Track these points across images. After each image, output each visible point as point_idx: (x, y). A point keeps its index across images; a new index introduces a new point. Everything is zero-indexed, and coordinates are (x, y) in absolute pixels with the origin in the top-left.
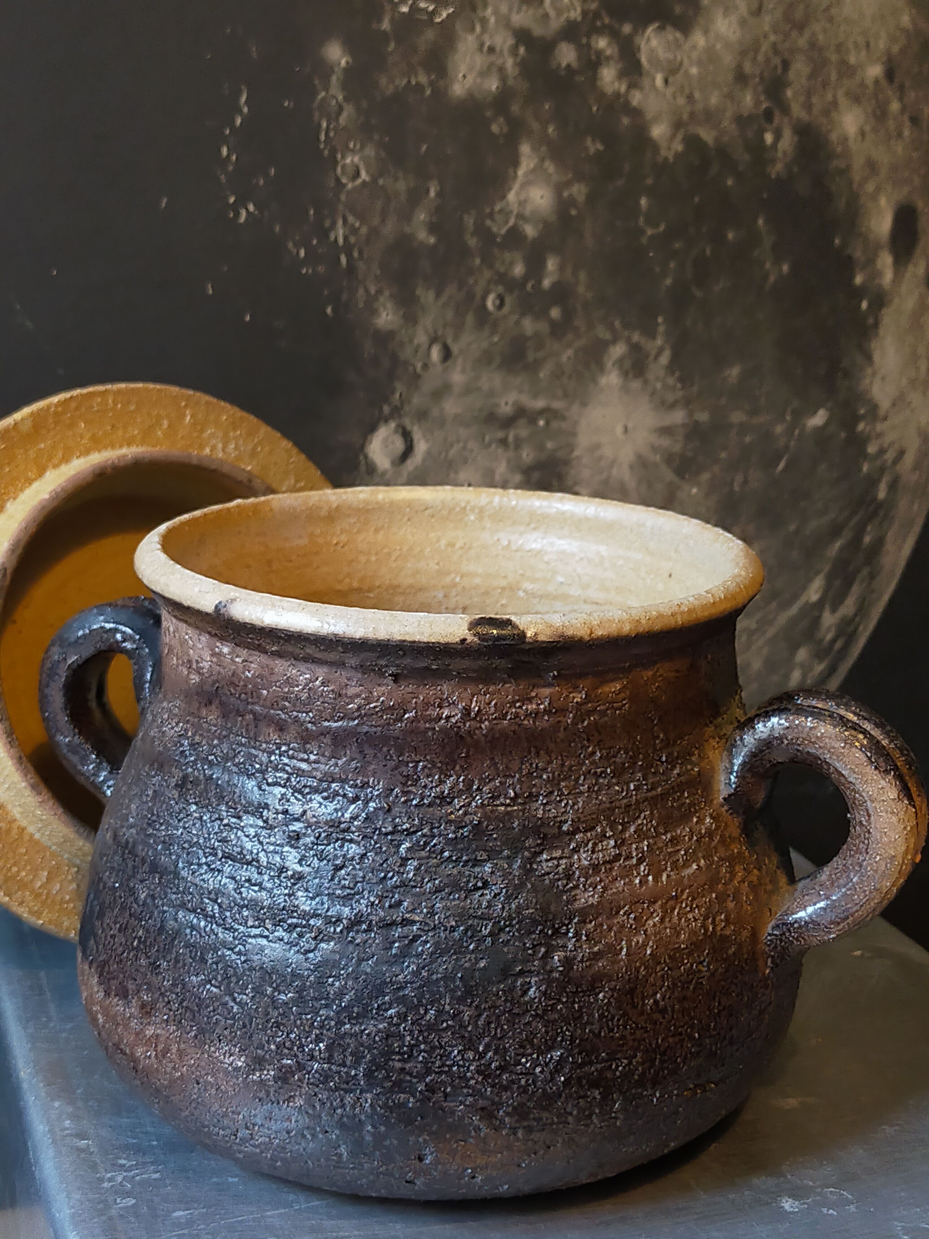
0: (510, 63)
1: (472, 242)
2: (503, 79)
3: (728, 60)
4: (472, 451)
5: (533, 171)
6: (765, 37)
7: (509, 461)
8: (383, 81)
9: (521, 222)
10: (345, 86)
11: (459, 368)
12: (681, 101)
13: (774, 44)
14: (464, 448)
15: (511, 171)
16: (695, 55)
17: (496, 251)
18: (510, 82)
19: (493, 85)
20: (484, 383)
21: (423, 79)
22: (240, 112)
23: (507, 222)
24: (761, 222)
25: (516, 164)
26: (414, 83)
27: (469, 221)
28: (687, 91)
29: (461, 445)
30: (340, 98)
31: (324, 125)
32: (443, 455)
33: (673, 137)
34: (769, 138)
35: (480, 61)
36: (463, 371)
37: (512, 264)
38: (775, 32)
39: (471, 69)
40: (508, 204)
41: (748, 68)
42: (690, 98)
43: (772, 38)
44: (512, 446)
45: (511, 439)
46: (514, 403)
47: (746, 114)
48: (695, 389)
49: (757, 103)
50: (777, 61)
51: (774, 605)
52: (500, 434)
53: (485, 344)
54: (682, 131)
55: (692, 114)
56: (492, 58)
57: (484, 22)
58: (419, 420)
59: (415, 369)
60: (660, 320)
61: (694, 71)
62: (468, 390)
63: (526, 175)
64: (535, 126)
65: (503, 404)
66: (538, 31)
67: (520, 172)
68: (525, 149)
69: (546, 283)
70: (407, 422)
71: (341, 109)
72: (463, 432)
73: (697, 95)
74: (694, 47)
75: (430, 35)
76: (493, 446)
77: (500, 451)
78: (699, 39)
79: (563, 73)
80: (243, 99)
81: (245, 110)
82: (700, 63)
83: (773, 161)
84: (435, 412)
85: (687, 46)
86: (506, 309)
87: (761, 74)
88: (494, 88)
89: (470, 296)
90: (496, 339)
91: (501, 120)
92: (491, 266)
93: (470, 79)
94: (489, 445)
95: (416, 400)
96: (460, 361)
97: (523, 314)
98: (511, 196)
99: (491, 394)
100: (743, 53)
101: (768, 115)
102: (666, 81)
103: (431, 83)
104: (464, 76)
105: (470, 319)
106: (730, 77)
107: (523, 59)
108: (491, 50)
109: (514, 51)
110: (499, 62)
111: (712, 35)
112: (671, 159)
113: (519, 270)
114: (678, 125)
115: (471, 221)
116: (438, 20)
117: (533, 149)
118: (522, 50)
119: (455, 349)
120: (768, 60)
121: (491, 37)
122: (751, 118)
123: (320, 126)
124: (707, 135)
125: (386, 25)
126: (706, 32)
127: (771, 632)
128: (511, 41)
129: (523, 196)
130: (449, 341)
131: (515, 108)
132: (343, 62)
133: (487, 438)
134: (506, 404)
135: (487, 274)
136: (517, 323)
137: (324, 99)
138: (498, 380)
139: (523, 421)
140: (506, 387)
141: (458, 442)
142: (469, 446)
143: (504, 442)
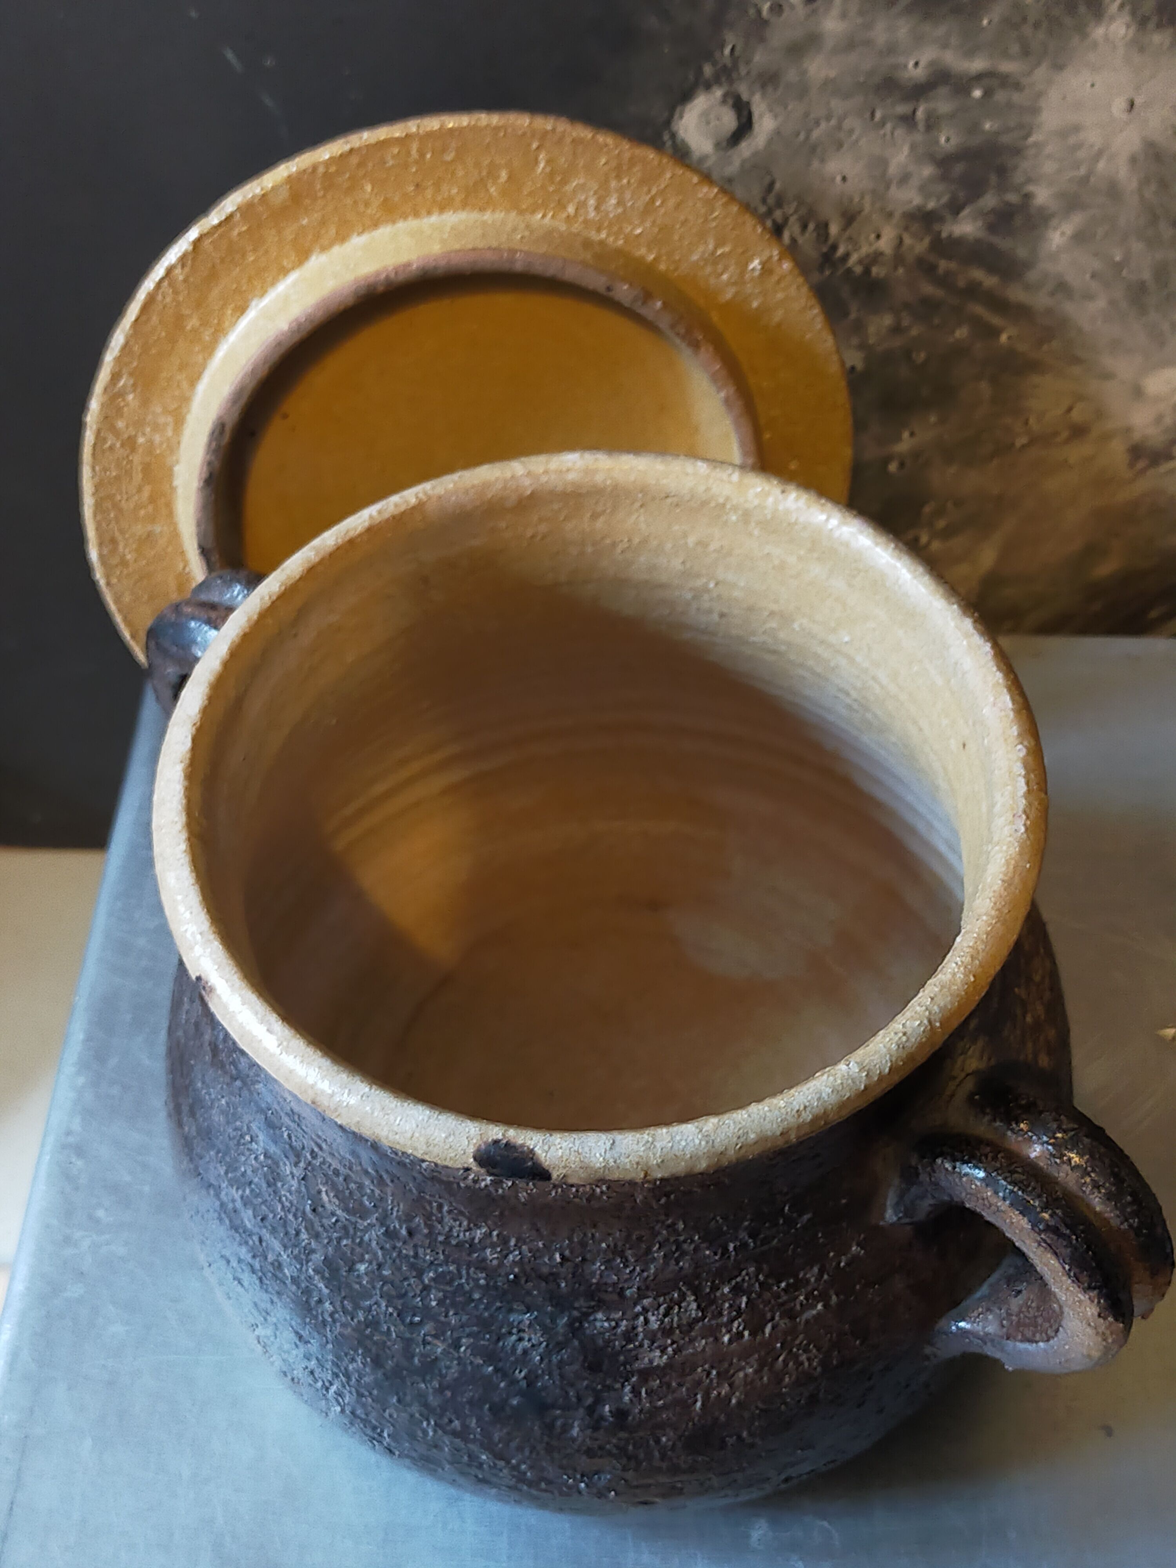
4: (851, 131)
7: (913, 147)
11: (834, 11)
14: (839, 127)
20: (880, 34)
29: (833, 122)
32: (802, 137)
36: (844, 16)
44: (921, 126)
45: (920, 114)
46: (932, 64)
52: (902, 109)
58: (763, 86)
59: (759, 12)
62: (850, 44)
65: (911, 64)
70: (743, 90)
72: (837, 105)
76: (889, 126)
77: (900, 132)
84: (791, 76)
94: (883, 124)
95: (760, 58)
99: (891, 49)
133: (878, 115)
134: (916, 64)
138: (903, 29)
139: (943, 91)
140: (919, 40)
141: (828, 118)
142: (847, 124)
143: (909, 120)
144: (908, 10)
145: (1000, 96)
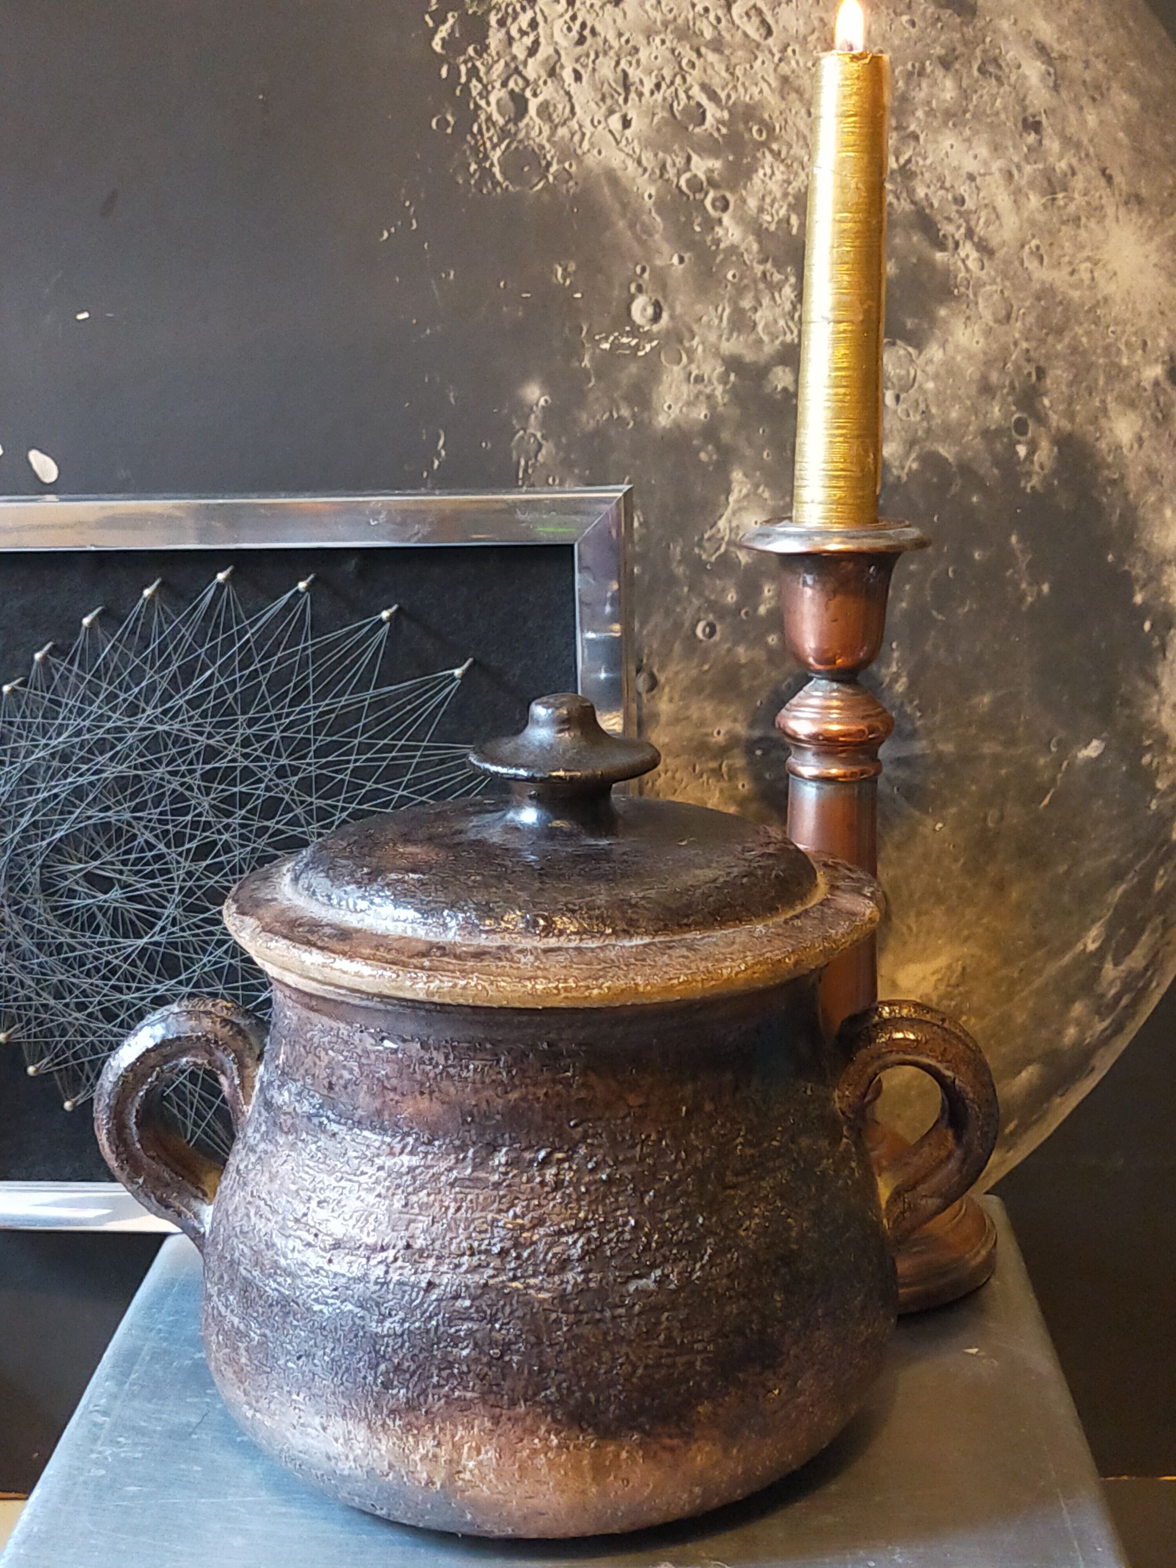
0: (719, 389)
1: (680, 570)
2: (712, 407)
3: (971, 371)
5: (747, 496)
6: (1016, 344)
7: (721, 791)
8: (584, 417)
9: (732, 549)
10: (544, 424)
11: (665, 698)
12: (915, 418)
13: (1028, 351)
15: (723, 497)
16: (930, 369)
17: (706, 579)
18: (720, 409)
19: (701, 413)
20: (694, 713)
21: (625, 412)
22: (438, 455)
23: (718, 549)
24: (1014, 539)
25: (728, 492)
26: (615, 415)
27: (676, 550)
28: (922, 406)
30: (539, 435)
31: (523, 462)
33: (907, 454)
34: (1022, 450)
35: (687, 391)
36: (671, 700)
37: (724, 590)
38: (1027, 340)
39: (677, 399)
40: (719, 531)
41: (994, 377)
42: (926, 414)
43: (1024, 345)
44: (725, 776)
45: (724, 768)
46: (727, 732)
47: (993, 427)
48: (938, 718)
49: (1007, 415)
50: (1030, 368)
51: (1040, 954)
52: (713, 765)
53: (694, 673)
54: (917, 448)
55: (928, 431)
56: (700, 387)
57: (690, 352)
60: (894, 645)
61: (930, 385)
62: (676, 720)
63: (738, 501)
64: (748, 452)
65: (715, 733)
66: (749, 356)
67: (731, 499)
68: (737, 475)
69: (762, 610)
71: (540, 446)
72: (671, 762)
73: (934, 410)
74: (930, 361)
75: (633, 368)
76: (705, 777)
78: (935, 352)
79: (779, 397)
80: (441, 443)
81: (443, 453)
82: (936, 377)
83: (1029, 474)
85: (921, 361)
86: (717, 637)
87: (1012, 383)
88: (702, 417)
89: (678, 626)
90: (706, 667)
91: (710, 447)
92: (701, 595)
93: (675, 410)
96: (667, 690)
97: (736, 643)
98: (722, 524)
99: (702, 723)
100: (989, 363)
101: (1021, 427)
102: (897, 398)
103: (634, 416)
104: (670, 407)
105: (678, 647)
106: (973, 390)
107: (734, 385)
108: (699, 379)
109: (724, 379)
110: (708, 390)
111: (950, 347)
112: (904, 478)
113: (731, 597)
114: (912, 443)
115: (678, 549)
116: (641, 353)
117: (746, 475)
118: (732, 377)
119: (662, 678)
120: (1018, 369)
121: (698, 367)
122: (999, 432)
123: (519, 463)
124: (946, 451)
125: (586, 363)
126: (943, 345)
127: (1038, 982)
128: (720, 369)
129: (734, 524)
130: (655, 670)
131: (725, 436)
132: (542, 402)
133: (698, 768)
134: (719, 733)
135: (696, 602)
136: (729, 650)
137: (522, 438)
138: (709, 709)
139: (736, 751)
140: (719, 717)
141: (666, 772)
142: (678, 776)
143: (717, 773)
144: (711, 696)
145: (774, 754)
